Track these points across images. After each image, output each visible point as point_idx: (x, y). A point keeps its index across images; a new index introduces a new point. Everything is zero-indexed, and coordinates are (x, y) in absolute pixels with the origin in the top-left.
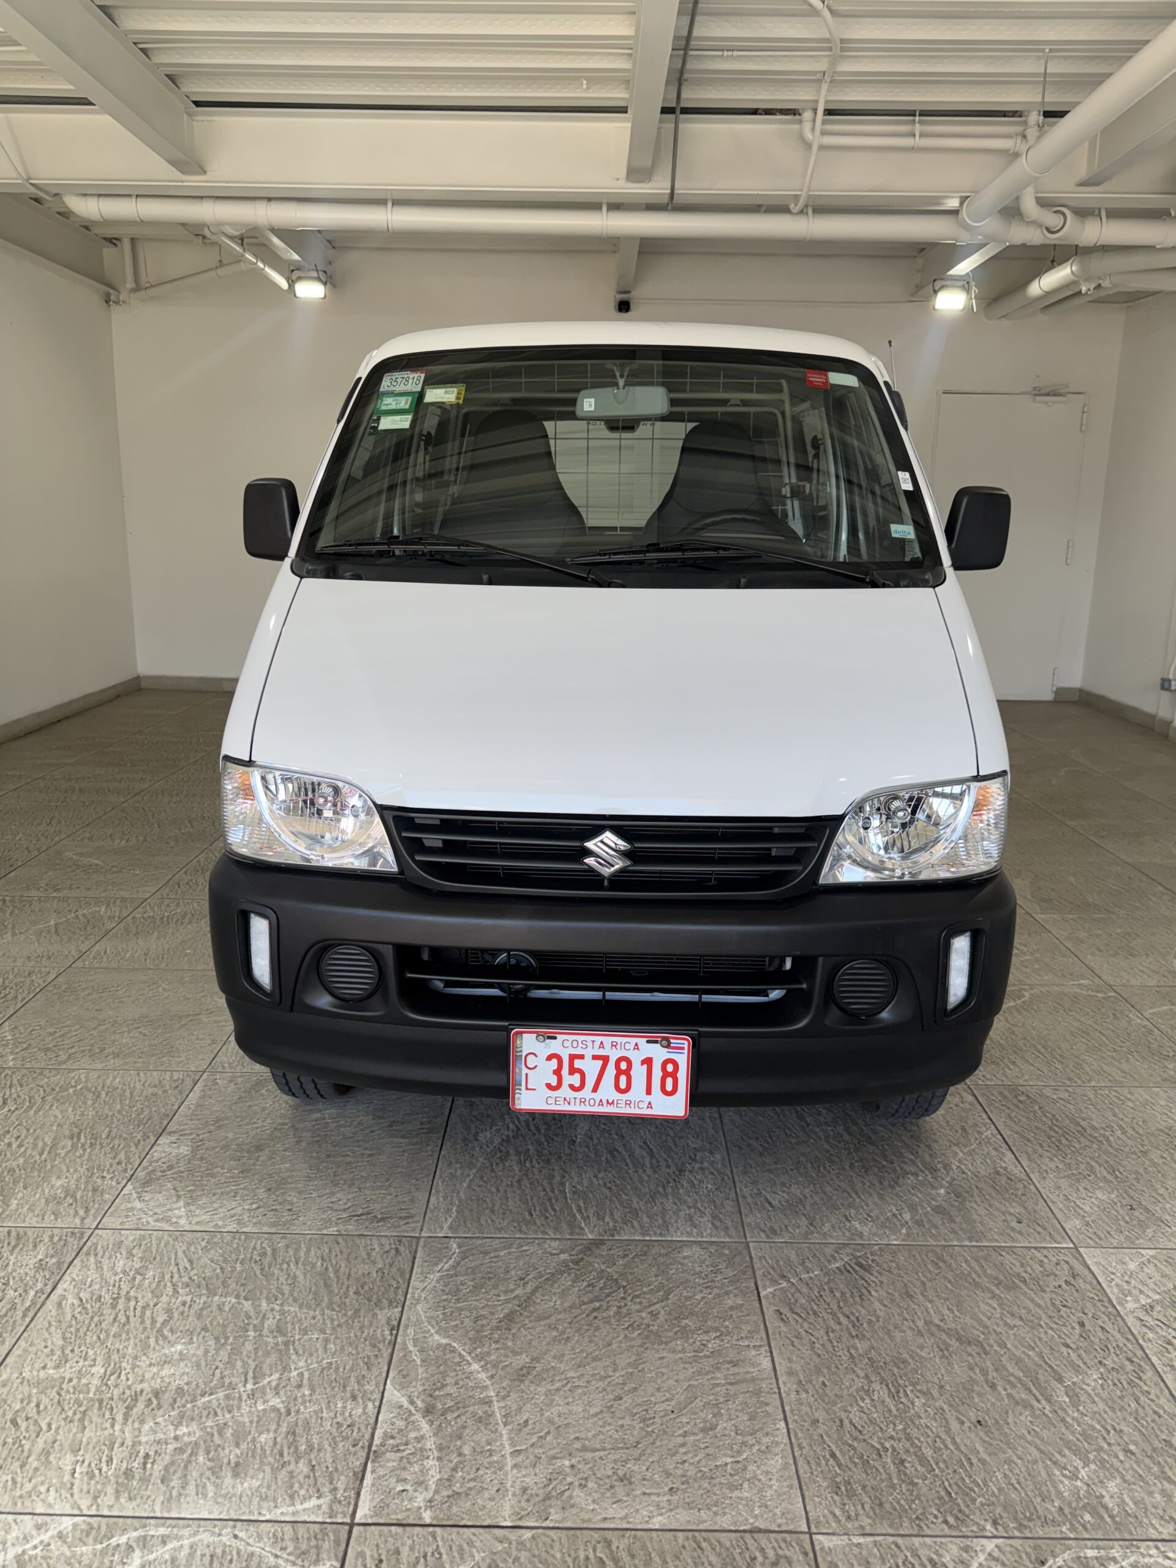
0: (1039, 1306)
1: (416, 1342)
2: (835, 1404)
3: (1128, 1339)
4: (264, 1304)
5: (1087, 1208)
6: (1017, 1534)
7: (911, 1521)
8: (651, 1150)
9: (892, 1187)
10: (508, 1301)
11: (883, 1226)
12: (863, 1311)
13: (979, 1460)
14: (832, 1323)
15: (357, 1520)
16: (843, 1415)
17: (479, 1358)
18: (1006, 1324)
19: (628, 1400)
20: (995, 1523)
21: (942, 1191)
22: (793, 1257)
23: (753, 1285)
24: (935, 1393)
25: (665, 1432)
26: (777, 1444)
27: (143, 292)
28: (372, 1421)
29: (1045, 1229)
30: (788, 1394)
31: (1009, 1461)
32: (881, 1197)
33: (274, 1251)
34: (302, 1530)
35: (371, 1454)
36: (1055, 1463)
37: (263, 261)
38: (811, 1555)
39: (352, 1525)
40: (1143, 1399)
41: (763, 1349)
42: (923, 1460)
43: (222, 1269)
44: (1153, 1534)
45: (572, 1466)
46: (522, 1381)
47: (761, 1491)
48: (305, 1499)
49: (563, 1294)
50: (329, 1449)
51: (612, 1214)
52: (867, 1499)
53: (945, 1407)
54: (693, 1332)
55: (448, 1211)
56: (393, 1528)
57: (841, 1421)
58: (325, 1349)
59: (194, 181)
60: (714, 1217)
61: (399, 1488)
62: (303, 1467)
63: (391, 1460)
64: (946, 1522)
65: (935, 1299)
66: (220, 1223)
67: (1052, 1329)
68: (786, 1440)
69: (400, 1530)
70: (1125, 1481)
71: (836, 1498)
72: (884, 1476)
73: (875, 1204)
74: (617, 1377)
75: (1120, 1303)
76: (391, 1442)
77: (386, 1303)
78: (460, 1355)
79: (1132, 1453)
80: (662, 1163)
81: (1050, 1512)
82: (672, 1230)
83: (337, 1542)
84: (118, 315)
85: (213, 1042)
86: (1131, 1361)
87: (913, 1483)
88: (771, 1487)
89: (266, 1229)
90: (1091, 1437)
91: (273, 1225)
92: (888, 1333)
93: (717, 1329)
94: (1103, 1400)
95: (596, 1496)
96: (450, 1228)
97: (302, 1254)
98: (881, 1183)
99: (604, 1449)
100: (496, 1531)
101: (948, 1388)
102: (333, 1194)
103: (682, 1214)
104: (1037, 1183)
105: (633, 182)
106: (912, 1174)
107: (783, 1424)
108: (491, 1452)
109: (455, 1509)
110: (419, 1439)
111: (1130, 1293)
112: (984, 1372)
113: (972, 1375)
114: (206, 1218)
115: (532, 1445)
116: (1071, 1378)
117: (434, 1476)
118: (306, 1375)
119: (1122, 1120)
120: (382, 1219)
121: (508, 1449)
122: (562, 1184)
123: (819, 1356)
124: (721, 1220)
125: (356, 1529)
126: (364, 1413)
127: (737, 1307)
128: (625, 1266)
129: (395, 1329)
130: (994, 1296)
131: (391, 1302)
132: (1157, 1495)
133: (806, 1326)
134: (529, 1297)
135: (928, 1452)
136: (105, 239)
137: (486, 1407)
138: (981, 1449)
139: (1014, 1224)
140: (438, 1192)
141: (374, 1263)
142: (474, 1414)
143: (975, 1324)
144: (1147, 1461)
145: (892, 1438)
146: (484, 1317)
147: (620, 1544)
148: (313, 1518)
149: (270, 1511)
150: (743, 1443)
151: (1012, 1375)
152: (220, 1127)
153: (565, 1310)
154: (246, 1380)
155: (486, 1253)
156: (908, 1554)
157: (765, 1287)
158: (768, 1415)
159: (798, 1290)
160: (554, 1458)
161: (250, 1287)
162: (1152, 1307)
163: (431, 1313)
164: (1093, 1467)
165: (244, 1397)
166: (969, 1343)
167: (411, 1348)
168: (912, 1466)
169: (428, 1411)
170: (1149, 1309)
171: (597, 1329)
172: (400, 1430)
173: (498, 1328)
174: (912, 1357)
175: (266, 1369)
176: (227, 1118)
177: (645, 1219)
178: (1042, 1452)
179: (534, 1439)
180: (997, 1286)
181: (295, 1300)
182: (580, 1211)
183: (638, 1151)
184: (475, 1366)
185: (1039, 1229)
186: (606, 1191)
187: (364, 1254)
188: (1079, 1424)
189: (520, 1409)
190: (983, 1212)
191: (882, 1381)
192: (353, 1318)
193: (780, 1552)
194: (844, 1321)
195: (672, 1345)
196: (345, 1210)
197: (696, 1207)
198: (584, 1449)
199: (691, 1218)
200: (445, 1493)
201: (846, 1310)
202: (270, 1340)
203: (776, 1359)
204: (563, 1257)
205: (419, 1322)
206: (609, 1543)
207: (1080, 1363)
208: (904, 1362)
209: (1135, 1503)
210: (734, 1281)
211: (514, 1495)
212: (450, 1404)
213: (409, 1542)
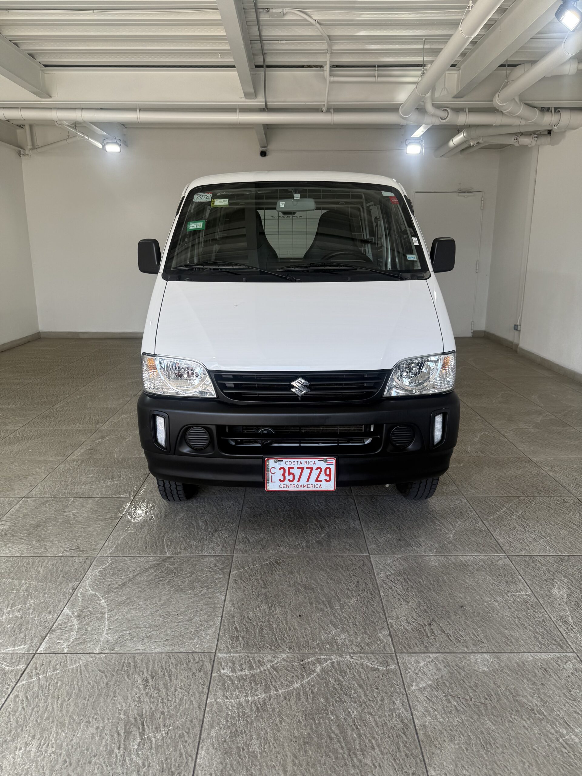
0: (344, 576)
1: (82, 593)
2: (244, 611)
3: (374, 587)
4: (23, 582)
5: (381, 541)
6: (297, 652)
7: (257, 648)
8: (207, 523)
9: (303, 534)
10: (124, 579)
11: (293, 548)
12: (270, 579)
13: (294, 628)
14: (256, 584)
15: (38, 652)
16: (246, 615)
17: (105, 599)
18: (328, 583)
19: (161, 611)
20: (290, 649)
21: (323, 535)
22: (250, 560)
23: (229, 571)
24: (286, 606)
25: (171, 621)
26: (215, 624)
27: (35, 151)
28: (55, 620)
29: (359, 548)
30: (227, 608)
31: (305, 629)
32: (296, 538)
33: (33, 563)
34: (15, 655)
35: (51, 630)
36: (324, 629)
37: (87, 136)
38: (213, 660)
39: (35, 654)
40: (370, 607)
41: (223, 593)
42: (271, 629)
43: (9, 569)
44: (351, 651)
45: (130, 633)
46: (120, 606)
47: (202, 640)
48: (19, 646)
49: (149, 576)
50: (34, 629)
51: (180, 547)
52: (243, 642)
53: (289, 611)
54: (197, 588)
55: (111, 547)
56: (51, 655)
57: (244, 616)
58: (43, 596)
59: (46, 101)
60: (223, 547)
61: (58, 641)
62: (22, 635)
63: (58, 633)
64: (271, 649)
65: (302, 574)
66: (13, 553)
67: (345, 584)
68: (219, 623)
69: (54, 655)
70: (349, 634)
71: (231, 641)
72: (253, 634)
73: (293, 540)
74: (160, 604)
75: (378, 574)
76: (60, 627)
77: (74, 580)
78: (98, 597)
79: (357, 625)
80: (210, 528)
81: (313, 644)
82: (203, 551)
83: (28, 659)
84: (25, 161)
85: (31, 486)
86: (372, 594)
87: (264, 636)
88: (206, 638)
89: (32, 555)
90: (342, 620)
91: (37, 553)
92: (277, 587)
93: (206, 586)
94: (354, 608)
95: (135, 642)
96: (110, 553)
97: (45, 564)
98: (299, 532)
99: (145, 627)
100: (92, 655)
101: (293, 604)
102: (64, 542)
103: (210, 546)
104: (365, 532)
105: (248, 99)
106: (313, 529)
107: (220, 618)
108: (99, 629)
109: (78, 648)
110: (71, 626)
111: (383, 571)
112: (310, 599)
113: (305, 600)
114: (8, 551)
115: (116, 627)
116: (344, 600)
117: (74, 637)
118: (33, 605)
119: (413, 508)
120: (83, 551)
121: (106, 628)
122: (164, 537)
123: (245, 594)
124: (226, 548)
125: (36, 655)
126: (52, 617)
127: (219, 578)
128: (178, 565)
129: (74, 589)
130: (327, 572)
131: (76, 580)
132: (359, 639)
133: (244, 584)
134: (134, 577)
135: (274, 626)
136: (17, 125)
137: (102, 615)
138: (296, 624)
139: (347, 547)
140: (109, 541)
141: (74, 566)
142: (96, 617)
143: (314, 582)
144: (361, 628)
145: (262, 622)
146: (113, 584)
147: (138, 658)
148: (21, 652)
149: (4, 649)
150: (202, 625)
151: (321, 600)
152: (24, 518)
153: (147, 581)
154: (8, 607)
155: (122, 562)
156: (251, 659)
157: (233, 571)
158: (215, 615)
159: (247, 572)
160: (124, 630)
161: (19, 576)
162: (390, 576)
163: (91, 583)
164: (338, 630)
165: (5, 613)
166: (309, 589)
167: (79, 595)
168: (266, 630)
169: (79, 616)
170: (387, 577)
171: (158, 587)
172: (65, 623)
173: (117, 588)
174: (283, 594)
175: (17, 603)
176: (28, 515)
177: (194, 548)
178: (320, 625)
179: (118, 624)
180: (330, 569)
181: (36, 580)
182: (167, 546)
183: (201, 524)
184: (103, 601)
185: (357, 548)
186: (182, 539)
187: (71, 564)
188: (340, 615)
189: (116, 615)
190: (336, 542)
191: (267, 603)
192: (58, 586)
193: (201, 659)
194: (261, 582)
195: (186, 592)
196: (67, 548)
197: (217, 543)
198: (137, 627)
199: (213, 548)
200: (76, 643)
201: (263, 579)
202: (22, 594)
203: (227, 596)
204: (154, 562)
205: (85, 586)
206: (134, 657)
207: (351, 596)
208: (279, 596)
209: (349, 641)
210: (221, 569)
211: (103, 643)
212: (88, 613)
213: (56, 658)
